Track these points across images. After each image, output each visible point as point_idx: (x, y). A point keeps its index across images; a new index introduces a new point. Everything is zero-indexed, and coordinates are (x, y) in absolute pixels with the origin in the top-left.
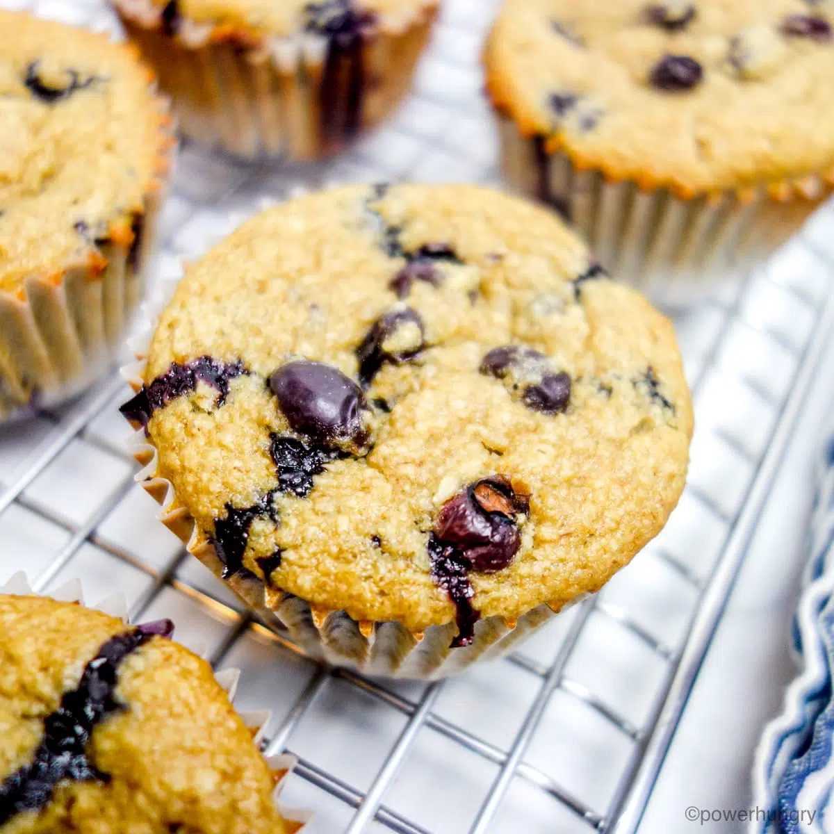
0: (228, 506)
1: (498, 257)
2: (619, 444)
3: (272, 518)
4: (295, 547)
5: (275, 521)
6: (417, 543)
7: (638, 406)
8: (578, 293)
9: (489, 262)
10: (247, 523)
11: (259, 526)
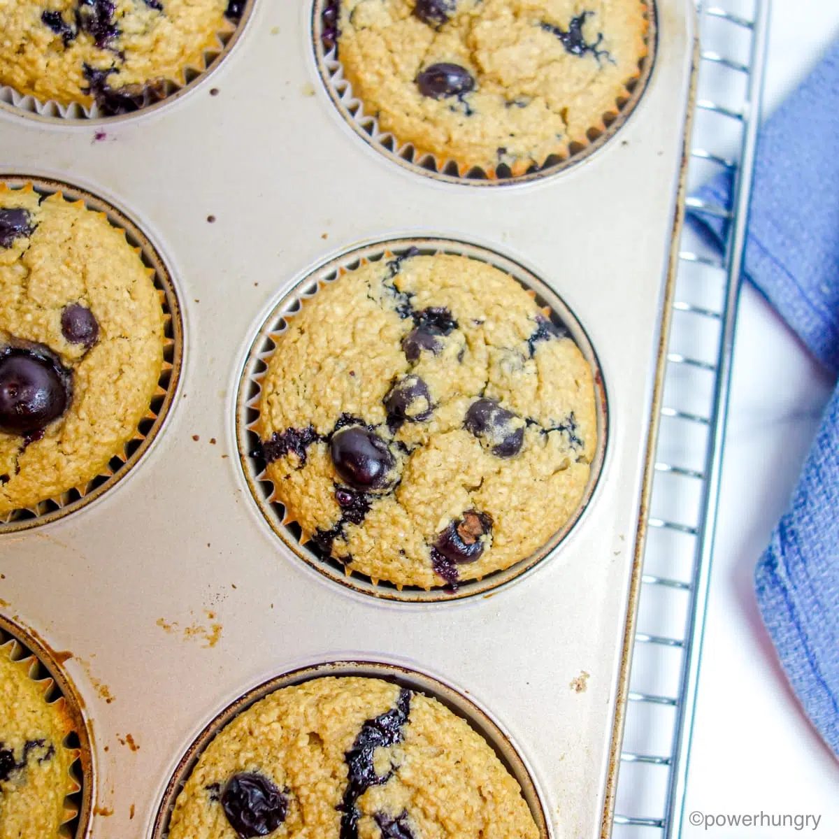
0: (317, 529)
1: (480, 323)
2: (547, 480)
3: (343, 538)
4: (358, 555)
5: (346, 541)
6: (425, 553)
7: (562, 451)
8: (532, 349)
9: (474, 325)
10: (330, 542)
11: (337, 543)
